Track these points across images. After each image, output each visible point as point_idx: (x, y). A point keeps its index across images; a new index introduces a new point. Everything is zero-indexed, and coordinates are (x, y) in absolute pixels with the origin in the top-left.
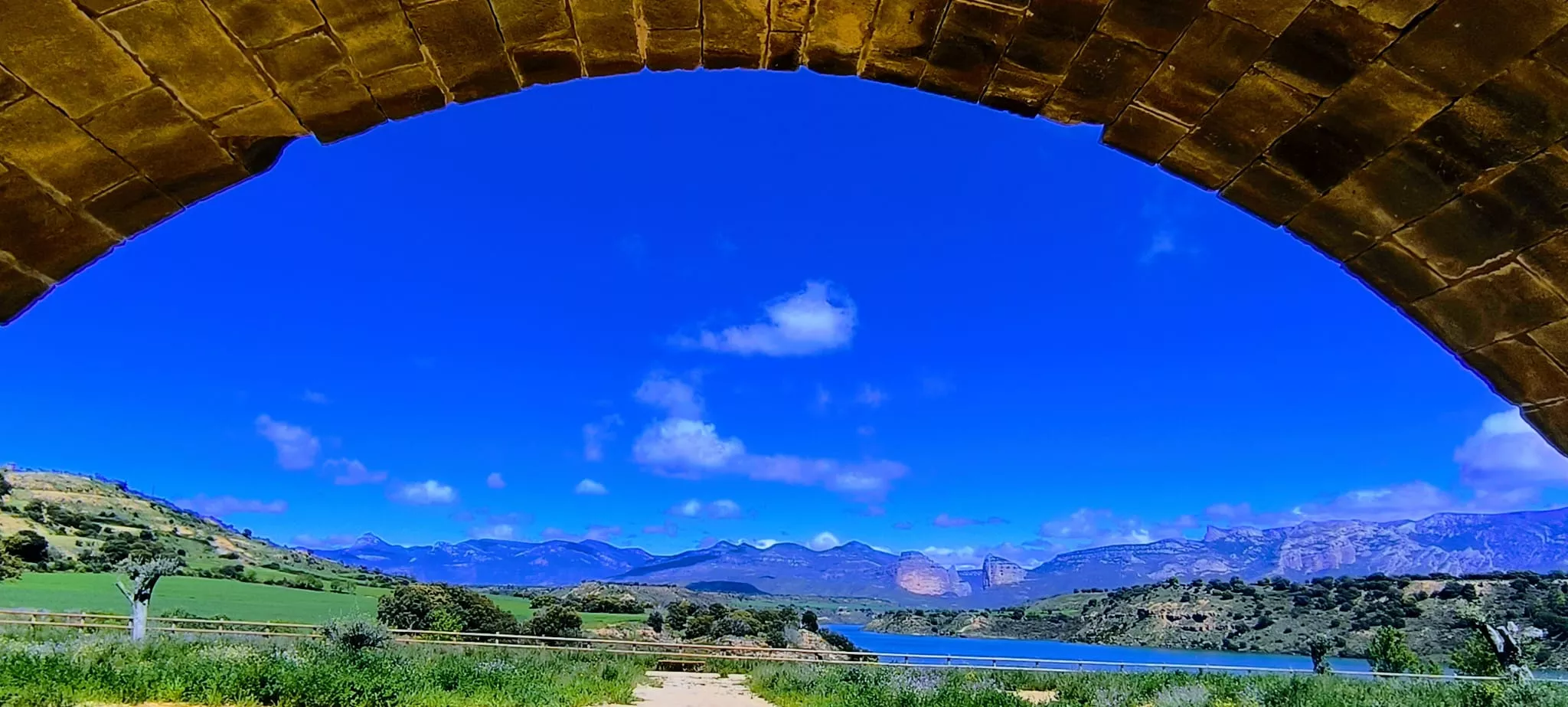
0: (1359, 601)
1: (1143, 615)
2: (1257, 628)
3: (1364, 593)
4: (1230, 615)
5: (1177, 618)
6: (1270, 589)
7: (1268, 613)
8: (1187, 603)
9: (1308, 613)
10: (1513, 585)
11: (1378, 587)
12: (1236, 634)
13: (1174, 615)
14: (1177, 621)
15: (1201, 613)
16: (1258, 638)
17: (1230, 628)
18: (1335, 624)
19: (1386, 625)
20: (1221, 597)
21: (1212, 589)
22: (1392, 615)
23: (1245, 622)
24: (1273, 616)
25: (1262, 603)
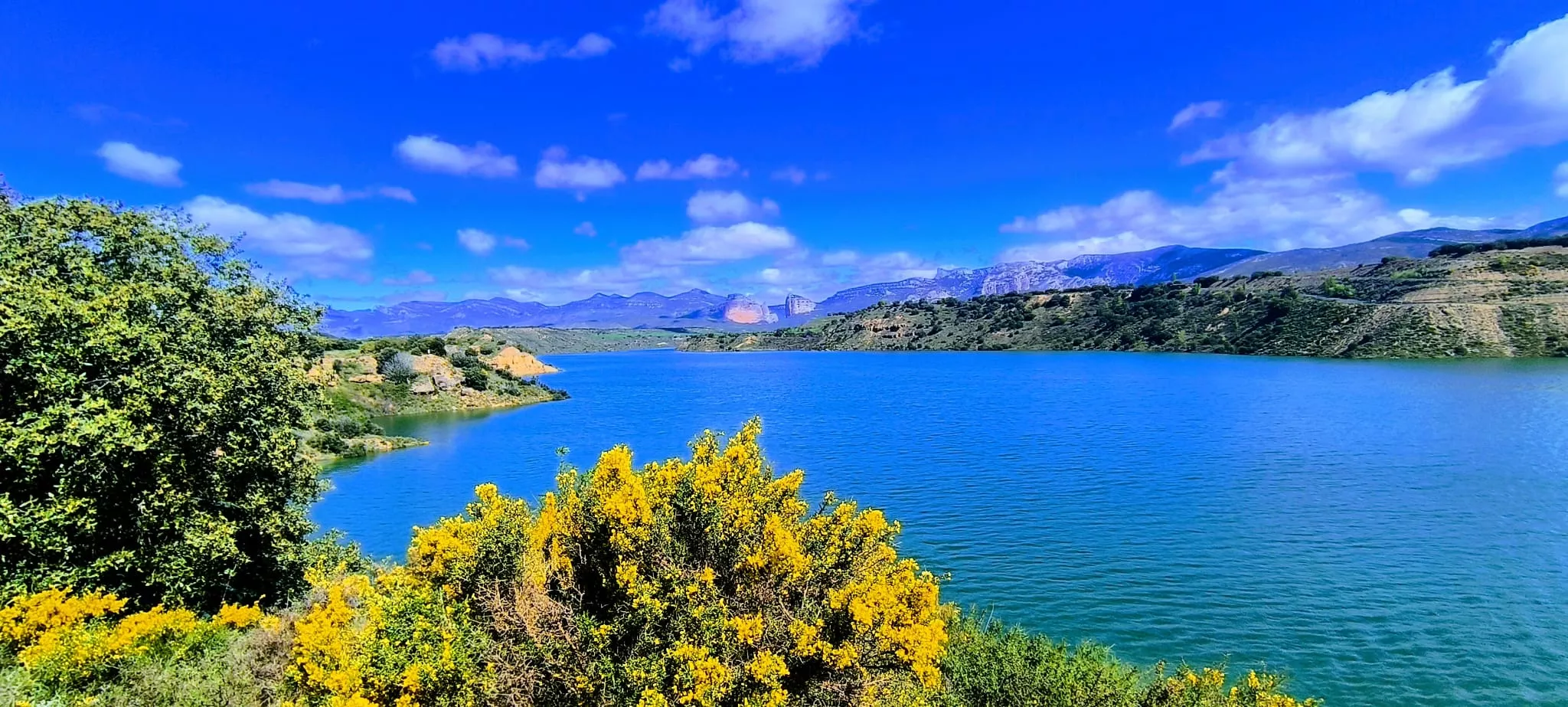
0: (998, 311)
1: (859, 328)
2: (930, 334)
3: (1002, 306)
4: (915, 325)
5: (880, 330)
6: (944, 307)
7: (940, 323)
8: (888, 319)
9: (965, 321)
10: (1093, 295)
11: (1012, 301)
12: (917, 338)
13: (878, 327)
14: (880, 332)
15: (896, 325)
16: (930, 340)
17: (913, 335)
18: (980, 328)
19: (1011, 327)
20: (910, 313)
21: (905, 308)
22: (1016, 320)
23: (924, 330)
24: (942, 325)
25: (937, 316)
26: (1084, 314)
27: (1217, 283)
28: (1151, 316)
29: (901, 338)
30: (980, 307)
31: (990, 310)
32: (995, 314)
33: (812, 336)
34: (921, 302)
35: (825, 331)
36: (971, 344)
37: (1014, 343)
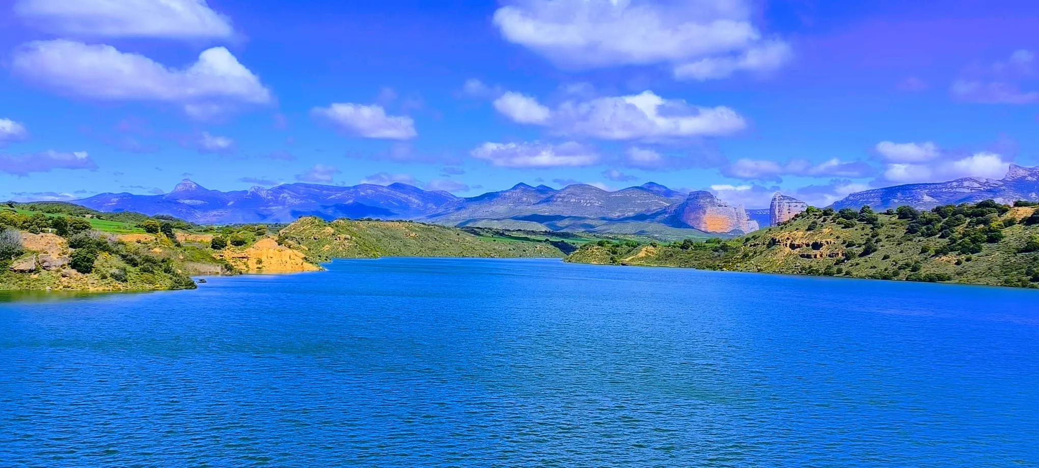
0: (960, 229)
1: (774, 242)
2: (861, 255)
3: (968, 220)
4: (844, 242)
5: (799, 246)
6: (895, 219)
7: (878, 241)
8: (811, 232)
9: (911, 240)
11: (982, 214)
12: (843, 261)
13: (796, 243)
14: (798, 249)
15: (819, 241)
16: (857, 264)
17: (840, 255)
18: (924, 251)
19: (964, 250)
20: (843, 226)
21: (838, 218)
22: (974, 241)
23: (855, 249)
24: (881, 243)
25: (879, 231)
29: (822, 258)
30: (940, 222)
31: (949, 225)
32: (953, 232)
33: (726, 250)
34: (862, 212)
35: (745, 245)
36: (902, 272)
37: (958, 274)
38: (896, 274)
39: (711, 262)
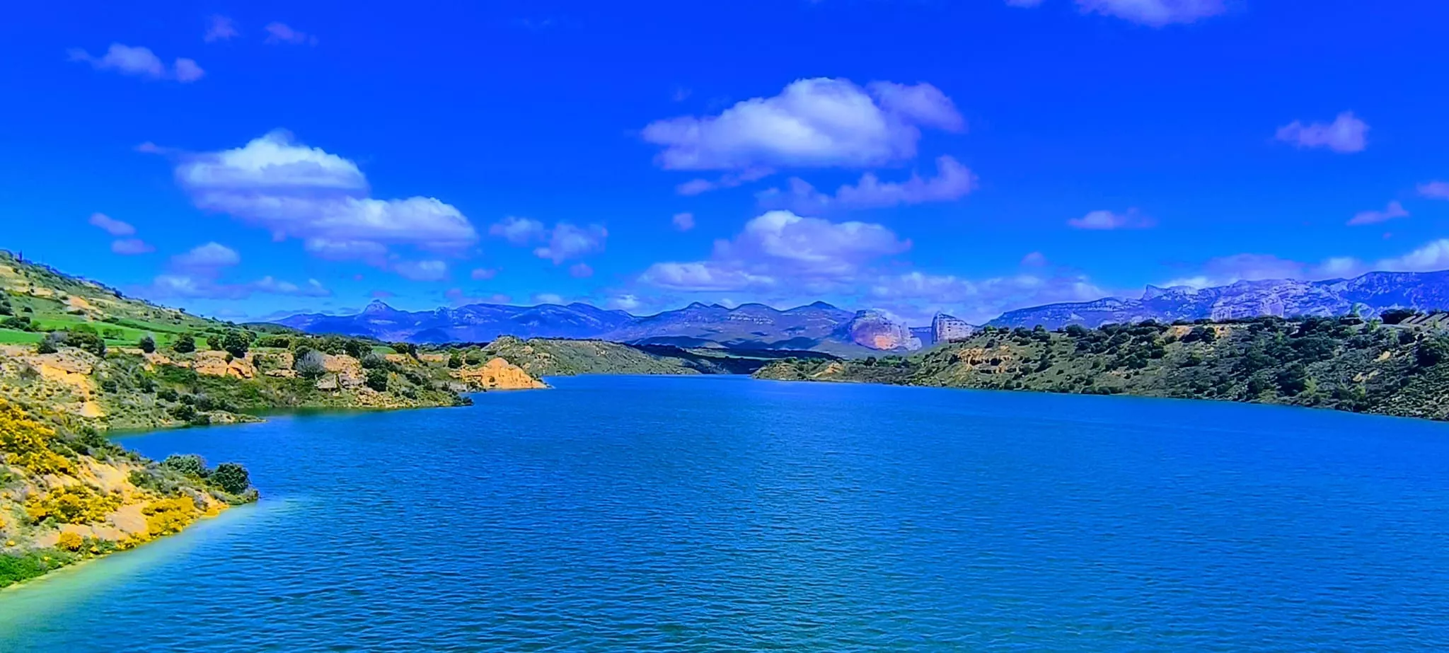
0: (1126, 345)
1: (955, 359)
2: (1038, 371)
3: (1133, 337)
4: (1021, 358)
5: (979, 362)
6: (1065, 336)
7: (1052, 357)
8: (990, 349)
9: (1082, 356)
10: (1250, 329)
11: (1146, 332)
12: (1020, 376)
13: (977, 359)
14: (978, 365)
15: (998, 357)
16: (1034, 379)
17: (1018, 370)
18: (1096, 365)
19: (1132, 365)
20: (1019, 343)
21: (1014, 336)
22: (1140, 356)
23: (1031, 365)
24: (1054, 359)
25: (1052, 347)
26: (1228, 353)
27: (1409, 319)
28: (1296, 358)
29: (1000, 374)
30: (1106, 339)
31: (1116, 342)
32: (1120, 349)
33: (908, 367)
34: (1036, 329)
35: (925, 362)
36: (1077, 385)
37: (1128, 387)
38: (1072, 388)
39: (894, 378)
